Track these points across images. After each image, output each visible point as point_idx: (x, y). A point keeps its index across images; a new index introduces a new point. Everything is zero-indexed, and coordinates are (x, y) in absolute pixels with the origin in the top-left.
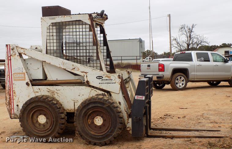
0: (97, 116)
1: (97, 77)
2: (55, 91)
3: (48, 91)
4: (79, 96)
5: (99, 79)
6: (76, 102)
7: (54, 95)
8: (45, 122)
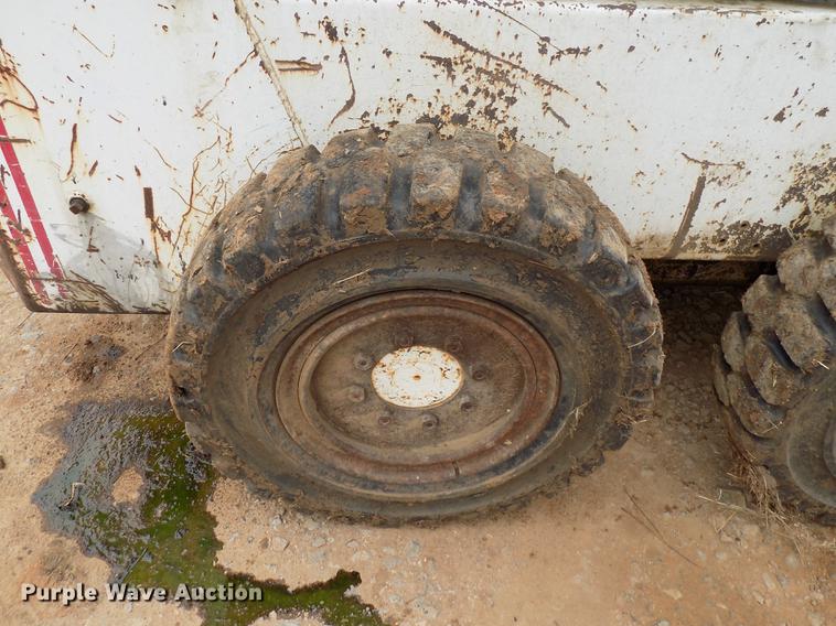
2: (534, 62)
3: (448, 64)
4: (780, 117)
6: (720, 173)
7: (512, 101)
8: (449, 402)
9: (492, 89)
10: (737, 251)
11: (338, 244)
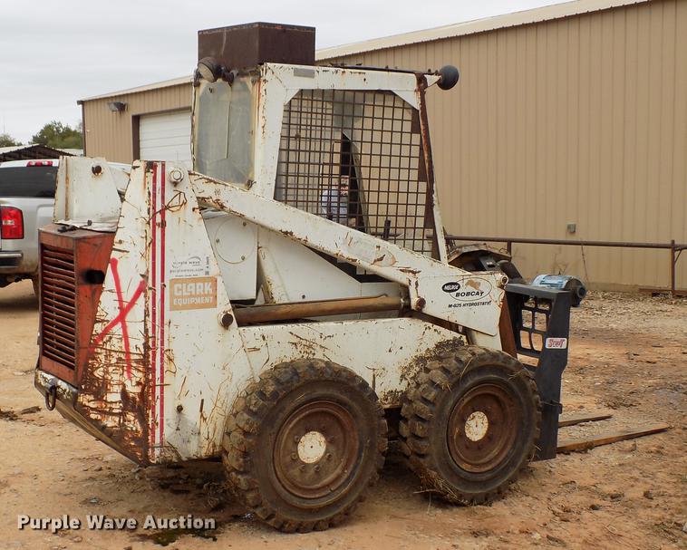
0: (474, 411)
1: (443, 287)
2: (319, 341)
3: (295, 344)
4: (390, 351)
5: (449, 291)
6: (379, 372)
7: (314, 354)
8: (323, 457)
9: (309, 351)
10: (392, 403)
11: (298, 385)
